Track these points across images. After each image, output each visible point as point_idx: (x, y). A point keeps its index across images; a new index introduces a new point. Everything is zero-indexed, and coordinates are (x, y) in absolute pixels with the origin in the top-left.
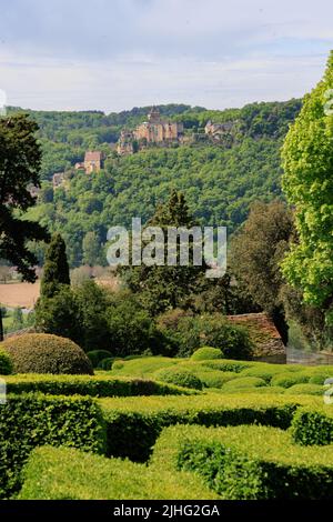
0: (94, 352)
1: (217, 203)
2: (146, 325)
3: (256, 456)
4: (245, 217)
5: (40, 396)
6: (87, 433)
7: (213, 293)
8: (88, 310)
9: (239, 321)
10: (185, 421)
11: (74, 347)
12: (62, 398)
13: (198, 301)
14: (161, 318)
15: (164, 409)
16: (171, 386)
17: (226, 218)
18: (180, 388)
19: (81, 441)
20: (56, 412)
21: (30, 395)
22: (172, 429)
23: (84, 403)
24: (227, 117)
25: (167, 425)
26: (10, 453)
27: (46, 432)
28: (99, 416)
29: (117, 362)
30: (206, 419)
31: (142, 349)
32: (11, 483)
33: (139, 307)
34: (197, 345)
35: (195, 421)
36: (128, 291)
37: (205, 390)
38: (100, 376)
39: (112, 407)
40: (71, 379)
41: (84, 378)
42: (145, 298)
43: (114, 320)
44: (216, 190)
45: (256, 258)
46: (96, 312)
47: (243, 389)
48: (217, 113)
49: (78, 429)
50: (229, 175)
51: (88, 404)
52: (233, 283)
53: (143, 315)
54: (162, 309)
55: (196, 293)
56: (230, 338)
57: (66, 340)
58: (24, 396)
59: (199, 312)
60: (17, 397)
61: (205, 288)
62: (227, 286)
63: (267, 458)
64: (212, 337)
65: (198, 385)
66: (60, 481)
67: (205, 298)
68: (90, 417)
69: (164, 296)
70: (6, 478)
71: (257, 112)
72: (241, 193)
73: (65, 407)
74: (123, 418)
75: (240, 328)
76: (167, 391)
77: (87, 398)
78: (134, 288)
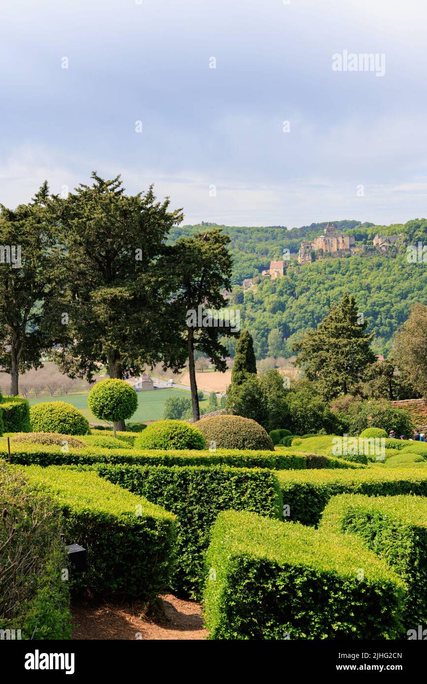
0: (277, 431)
1: (384, 304)
2: (321, 409)
3: (409, 521)
4: (407, 317)
5: (226, 468)
6: (265, 500)
7: (379, 381)
8: (271, 395)
9: (401, 406)
10: (350, 491)
11: (258, 427)
12: (244, 470)
13: (366, 388)
14: (334, 402)
15: (332, 480)
16: (341, 461)
17: (391, 317)
18: (349, 463)
19: (261, 507)
20: (239, 482)
21: (218, 467)
22: (339, 497)
23: (263, 474)
24: (393, 231)
25: (335, 494)
26: (201, 515)
27: (231, 499)
28: (275, 486)
29: (296, 440)
30: (368, 490)
31: (318, 428)
32: (201, 541)
33: (315, 393)
34: (365, 425)
35: (359, 491)
36: (306, 379)
37: (370, 464)
38: (280, 451)
39: (287, 478)
40: (255, 454)
41: (265, 454)
42: (320, 386)
43: (294, 403)
44: (382, 294)
45: (416, 352)
46: (279, 397)
47: (404, 464)
48: (383, 228)
49: (258, 496)
50: (394, 281)
51: (266, 475)
52: (397, 373)
53: (318, 400)
54: (335, 395)
55: (364, 381)
56: (394, 420)
57: (251, 421)
58: (213, 468)
59: (366, 397)
60: (206, 468)
61: (372, 377)
62: (391, 376)
63: (419, 524)
64: (378, 419)
65: (363, 460)
66: (240, 541)
67: (372, 386)
68: (269, 486)
69: (337, 384)
70: (197, 537)
71: (418, 227)
72: (404, 296)
73: (247, 478)
74: (298, 488)
75: (403, 411)
76: (337, 465)
77: (266, 470)
78: (311, 377)
